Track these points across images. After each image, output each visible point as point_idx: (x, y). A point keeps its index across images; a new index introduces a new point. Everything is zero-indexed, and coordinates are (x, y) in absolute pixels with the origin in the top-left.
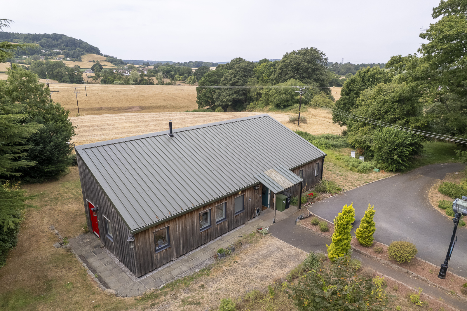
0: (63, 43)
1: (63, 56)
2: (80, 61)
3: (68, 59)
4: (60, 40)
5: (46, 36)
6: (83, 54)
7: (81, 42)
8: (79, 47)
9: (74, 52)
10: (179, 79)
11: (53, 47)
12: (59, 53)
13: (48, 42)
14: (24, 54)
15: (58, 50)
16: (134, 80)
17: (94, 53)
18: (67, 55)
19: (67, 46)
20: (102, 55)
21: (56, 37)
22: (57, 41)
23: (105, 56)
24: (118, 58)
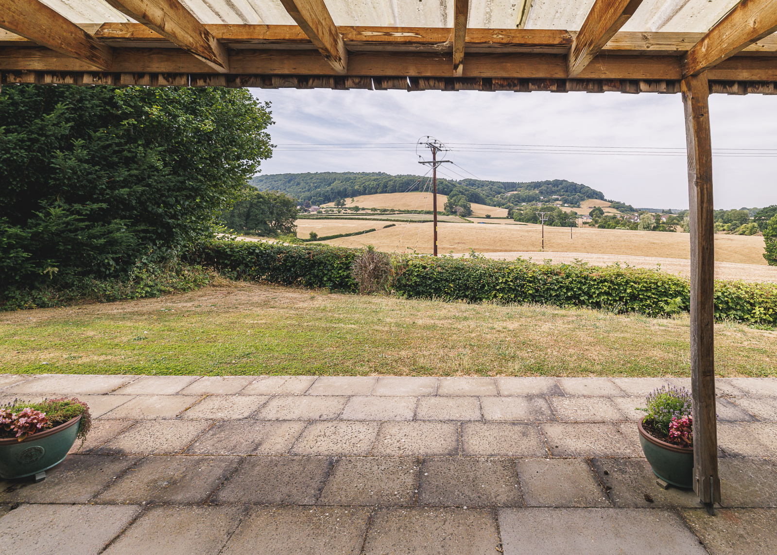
0: (563, 188)
1: (560, 203)
2: (579, 207)
3: (566, 205)
4: (560, 186)
5: (548, 183)
6: (583, 200)
7: (583, 186)
8: (580, 192)
9: (574, 198)
10: (722, 229)
11: (553, 193)
12: (557, 200)
13: (548, 188)
14: (524, 201)
15: (556, 197)
16: (645, 226)
17: (596, 198)
18: (565, 201)
19: (567, 191)
20: (605, 200)
21: (557, 183)
22: (558, 187)
23: (609, 201)
24: (627, 204)
